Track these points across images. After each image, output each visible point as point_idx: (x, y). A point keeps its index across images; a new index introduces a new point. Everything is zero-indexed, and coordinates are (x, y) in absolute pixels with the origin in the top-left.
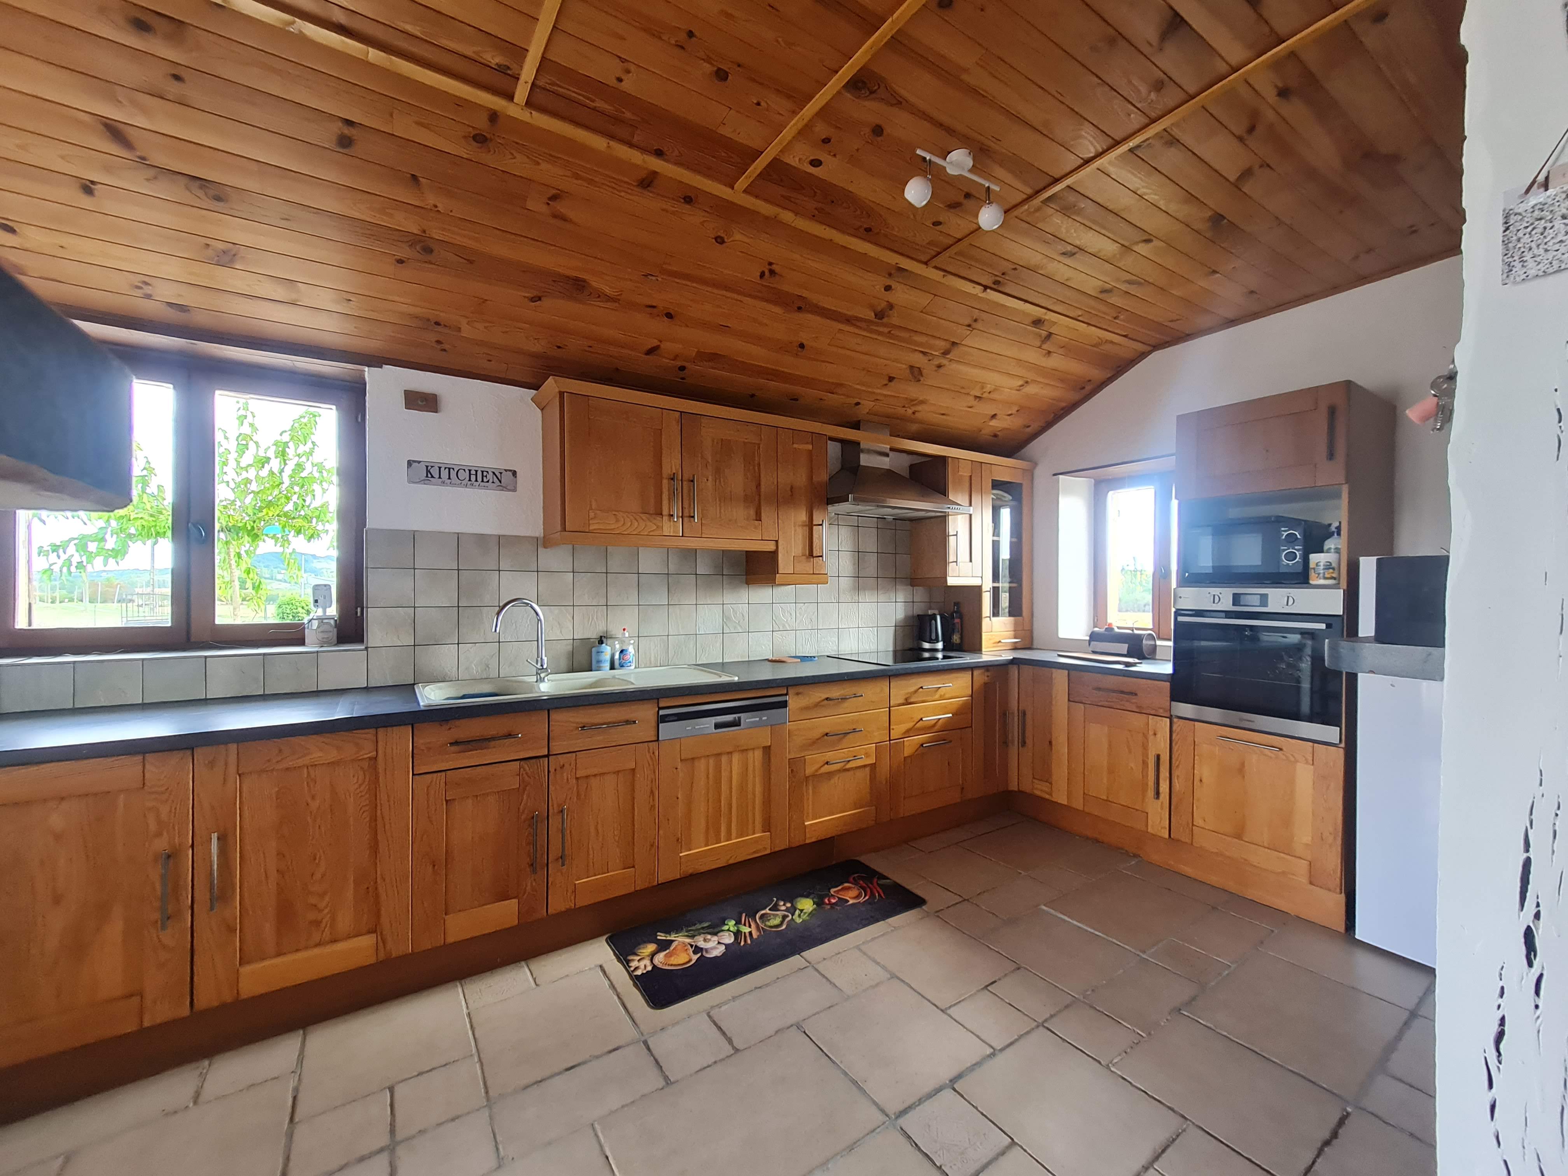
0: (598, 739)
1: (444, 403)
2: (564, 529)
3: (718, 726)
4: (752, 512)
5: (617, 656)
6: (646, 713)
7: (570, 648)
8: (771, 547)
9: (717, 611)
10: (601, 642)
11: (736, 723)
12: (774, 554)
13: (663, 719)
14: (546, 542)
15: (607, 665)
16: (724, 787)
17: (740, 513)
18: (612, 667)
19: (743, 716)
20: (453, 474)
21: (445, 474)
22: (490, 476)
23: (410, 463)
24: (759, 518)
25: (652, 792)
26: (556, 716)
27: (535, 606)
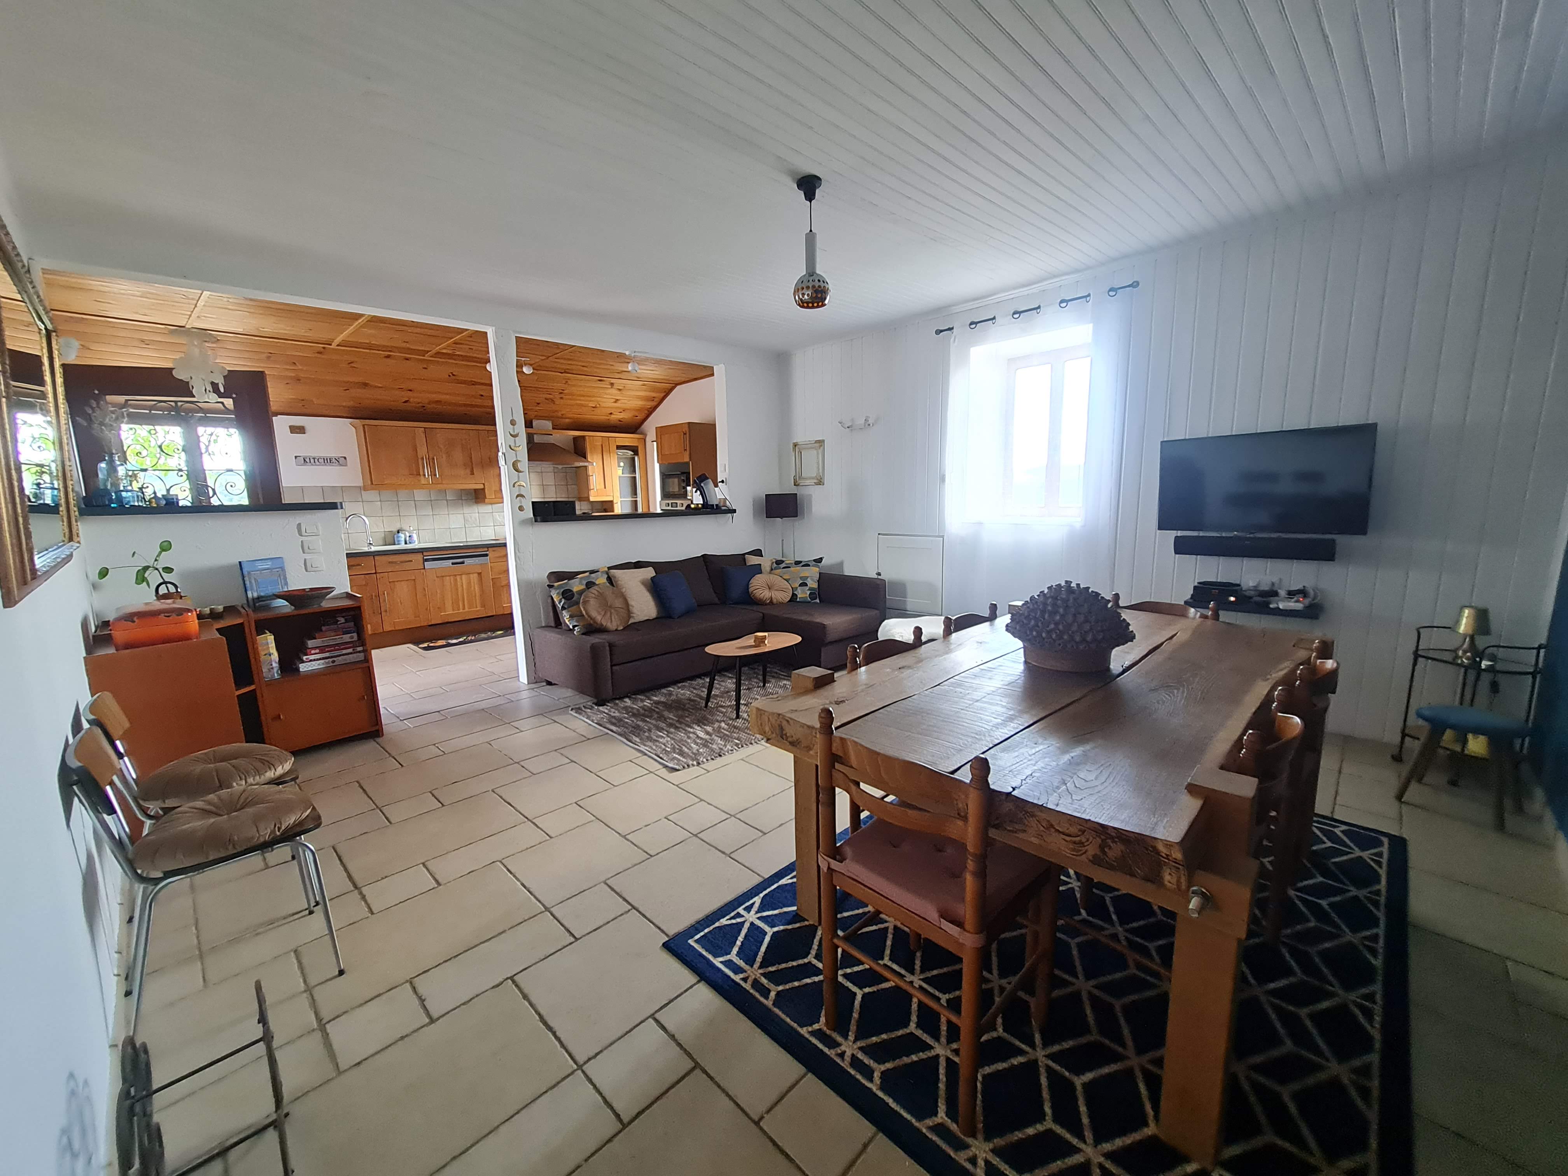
0: (397, 568)
1: (307, 428)
2: (372, 484)
3: (453, 564)
4: (468, 471)
5: (408, 539)
6: (419, 557)
7: (383, 535)
8: (481, 486)
9: (460, 517)
10: (398, 532)
11: (463, 563)
12: (483, 489)
13: (427, 560)
14: (365, 488)
15: (403, 543)
16: (460, 589)
17: (462, 472)
18: (406, 543)
19: (465, 560)
20: (316, 460)
21: (312, 461)
22: (334, 460)
23: (296, 457)
24: (472, 473)
25: (424, 589)
26: (377, 558)
27: (363, 517)
